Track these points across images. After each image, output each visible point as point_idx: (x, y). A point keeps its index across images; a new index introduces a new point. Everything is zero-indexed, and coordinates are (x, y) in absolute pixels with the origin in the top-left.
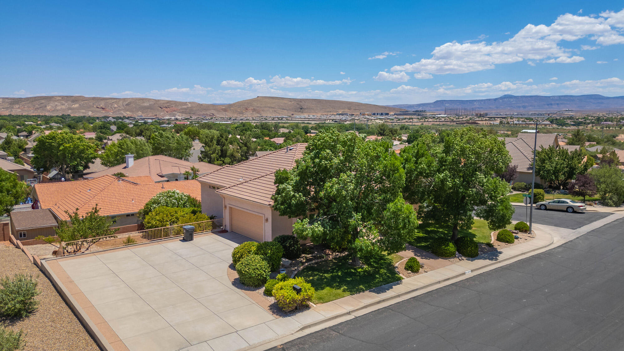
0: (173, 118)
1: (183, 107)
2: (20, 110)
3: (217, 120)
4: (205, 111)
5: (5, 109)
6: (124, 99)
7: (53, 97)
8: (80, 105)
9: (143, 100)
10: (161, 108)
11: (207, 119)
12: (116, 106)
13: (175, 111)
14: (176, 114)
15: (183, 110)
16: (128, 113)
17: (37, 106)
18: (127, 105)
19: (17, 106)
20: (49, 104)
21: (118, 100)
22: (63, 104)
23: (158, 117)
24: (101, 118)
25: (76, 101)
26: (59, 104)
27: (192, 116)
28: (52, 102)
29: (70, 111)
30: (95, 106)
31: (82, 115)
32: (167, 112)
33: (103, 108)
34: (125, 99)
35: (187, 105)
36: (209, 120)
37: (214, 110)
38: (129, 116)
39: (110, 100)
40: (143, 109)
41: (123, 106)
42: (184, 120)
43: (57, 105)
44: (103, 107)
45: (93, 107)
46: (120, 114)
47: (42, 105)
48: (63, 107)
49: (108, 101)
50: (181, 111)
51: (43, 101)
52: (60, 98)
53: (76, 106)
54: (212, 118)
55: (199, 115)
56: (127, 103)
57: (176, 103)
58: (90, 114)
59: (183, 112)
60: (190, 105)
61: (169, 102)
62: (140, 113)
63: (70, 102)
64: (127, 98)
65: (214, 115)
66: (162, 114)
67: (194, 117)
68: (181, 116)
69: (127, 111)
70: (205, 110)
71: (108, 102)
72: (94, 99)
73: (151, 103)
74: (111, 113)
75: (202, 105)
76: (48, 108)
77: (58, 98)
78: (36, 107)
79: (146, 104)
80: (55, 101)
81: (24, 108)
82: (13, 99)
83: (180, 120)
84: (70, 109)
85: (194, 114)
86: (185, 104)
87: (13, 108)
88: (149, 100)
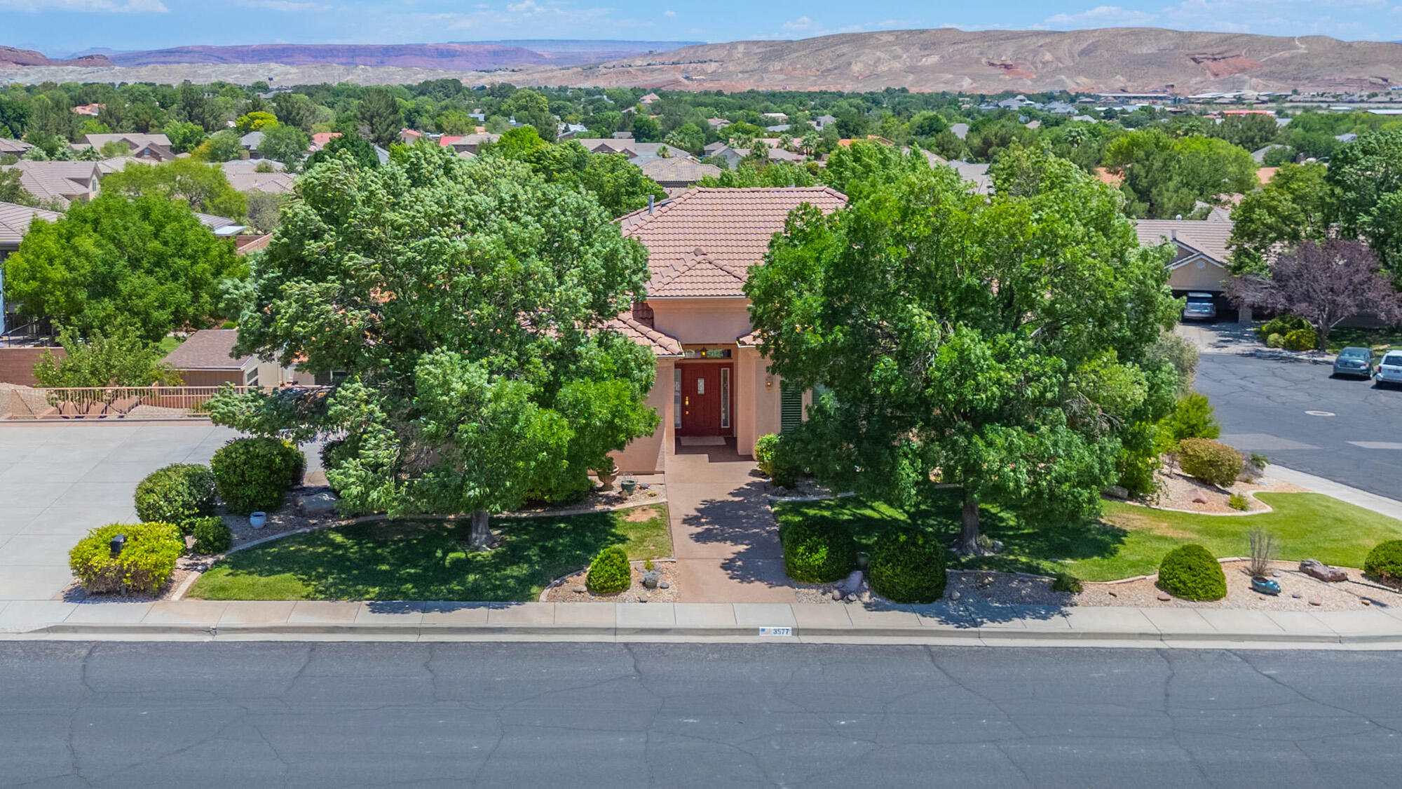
0: (1229, 96)
1: (1277, 55)
2: (781, 77)
3: (1391, 101)
4: (1355, 68)
5: (746, 75)
6: (1078, 35)
7: (871, 35)
8: (943, 57)
9: (1136, 34)
10: (1194, 60)
11: (1356, 98)
12: (1048, 57)
13: (1243, 70)
14: (1244, 82)
15: (1273, 68)
16: (1082, 79)
17: (828, 64)
18: (1084, 53)
19: (778, 66)
20: (858, 56)
21: (1057, 38)
22: (896, 57)
23: (1177, 92)
24: (991, 97)
25: (934, 44)
26: (887, 56)
27: (1300, 89)
28: (867, 51)
29: (911, 77)
30: (984, 60)
31: (941, 88)
32: (1216, 75)
33: (1007, 67)
34: (1080, 32)
35: (1296, 47)
36: (1362, 101)
37: (1394, 63)
38: (1081, 90)
39: (1034, 39)
40: (1135, 65)
41: (1072, 56)
42: (1263, 102)
43: (879, 59)
44: (1009, 62)
45: (978, 62)
46: (1055, 83)
47: (842, 60)
48: (896, 65)
49: (1026, 41)
50: (1266, 69)
51: (845, 49)
52: (891, 38)
53: (933, 59)
54: (1375, 95)
55: (1331, 83)
56: (1085, 45)
57: (1252, 43)
58: (966, 85)
59: (1271, 76)
60: (1303, 49)
61: (1227, 39)
62: (1120, 81)
63: (915, 50)
64: (1087, 32)
65: (1390, 84)
66: (1194, 81)
67: (1307, 92)
68: (1260, 87)
69: (1080, 72)
70: (1357, 63)
71: (1024, 46)
72: (986, 36)
73: (1164, 44)
74: (1029, 83)
75: (1350, 45)
76: (856, 68)
77: (885, 38)
78: (823, 68)
79: (1147, 49)
80: (876, 47)
81: (795, 69)
82: (771, 44)
83: (1251, 104)
84: (912, 70)
85: (1311, 79)
86: (1288, 43)
87: (766, 70)
88: (1158, 33)
